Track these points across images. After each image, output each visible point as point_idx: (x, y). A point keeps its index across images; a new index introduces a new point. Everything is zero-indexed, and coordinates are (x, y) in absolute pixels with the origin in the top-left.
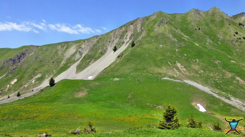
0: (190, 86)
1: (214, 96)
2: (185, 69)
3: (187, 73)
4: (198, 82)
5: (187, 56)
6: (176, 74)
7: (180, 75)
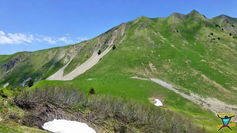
0: (154, 83)
1: (174, 92)
2: (155, 69)
3: (157, 72)
4: (163, 80)
5: (161, 57)
6: (146, 74)
7: (149, 74)
